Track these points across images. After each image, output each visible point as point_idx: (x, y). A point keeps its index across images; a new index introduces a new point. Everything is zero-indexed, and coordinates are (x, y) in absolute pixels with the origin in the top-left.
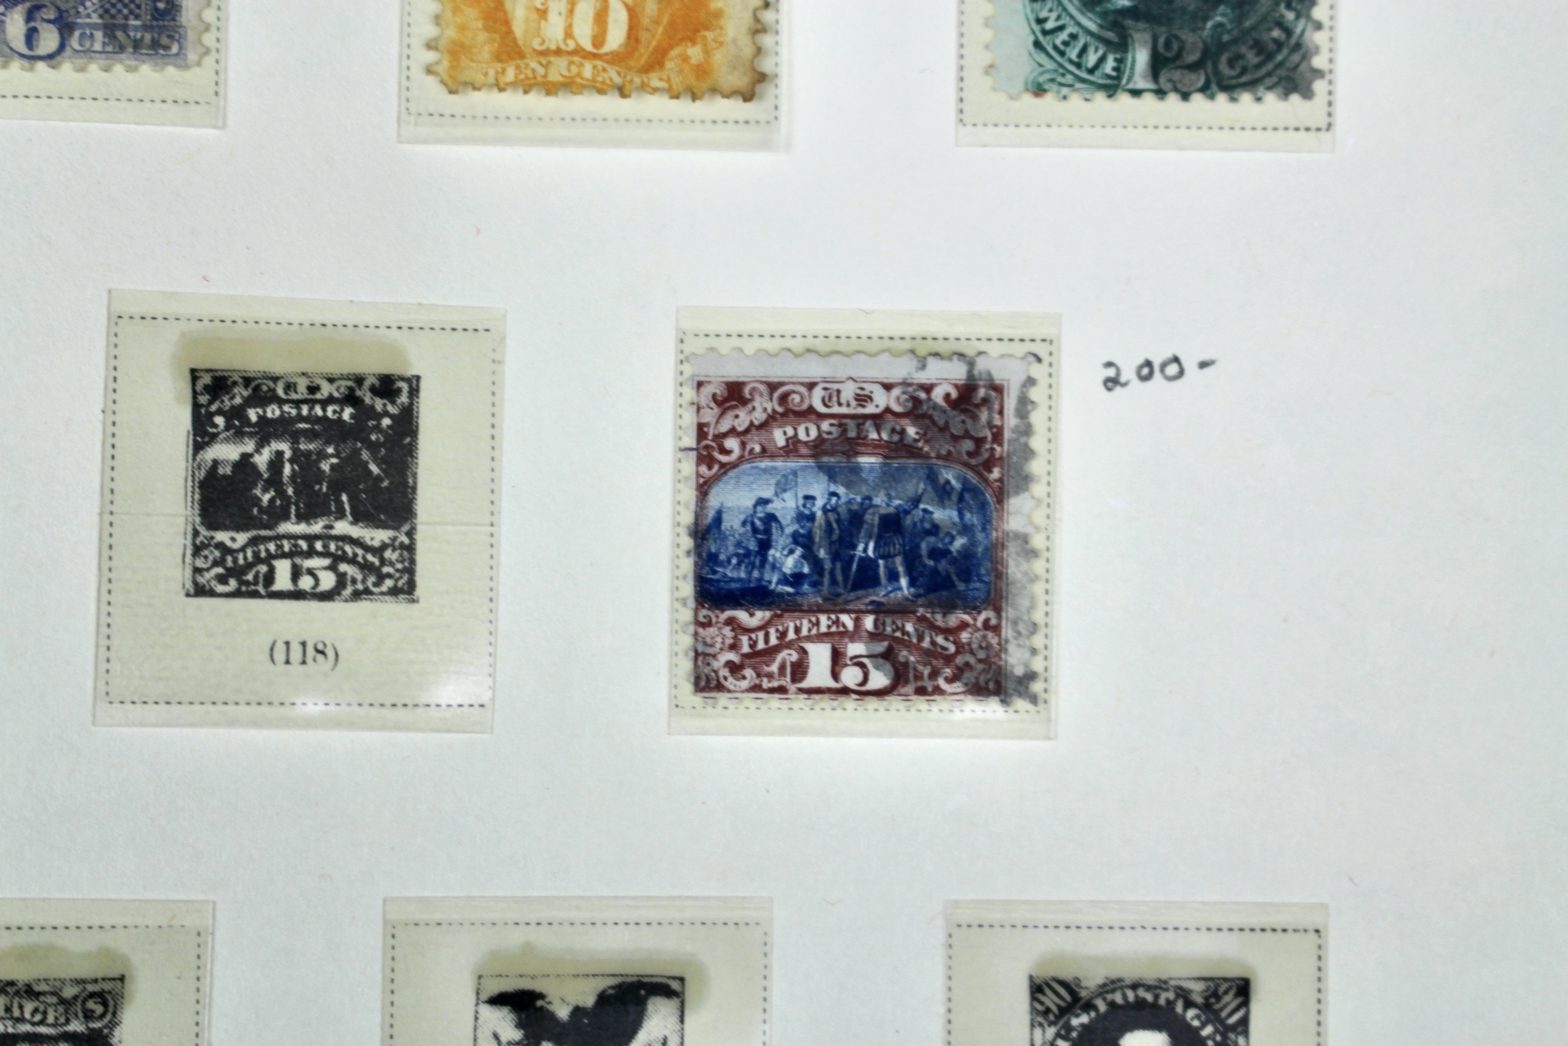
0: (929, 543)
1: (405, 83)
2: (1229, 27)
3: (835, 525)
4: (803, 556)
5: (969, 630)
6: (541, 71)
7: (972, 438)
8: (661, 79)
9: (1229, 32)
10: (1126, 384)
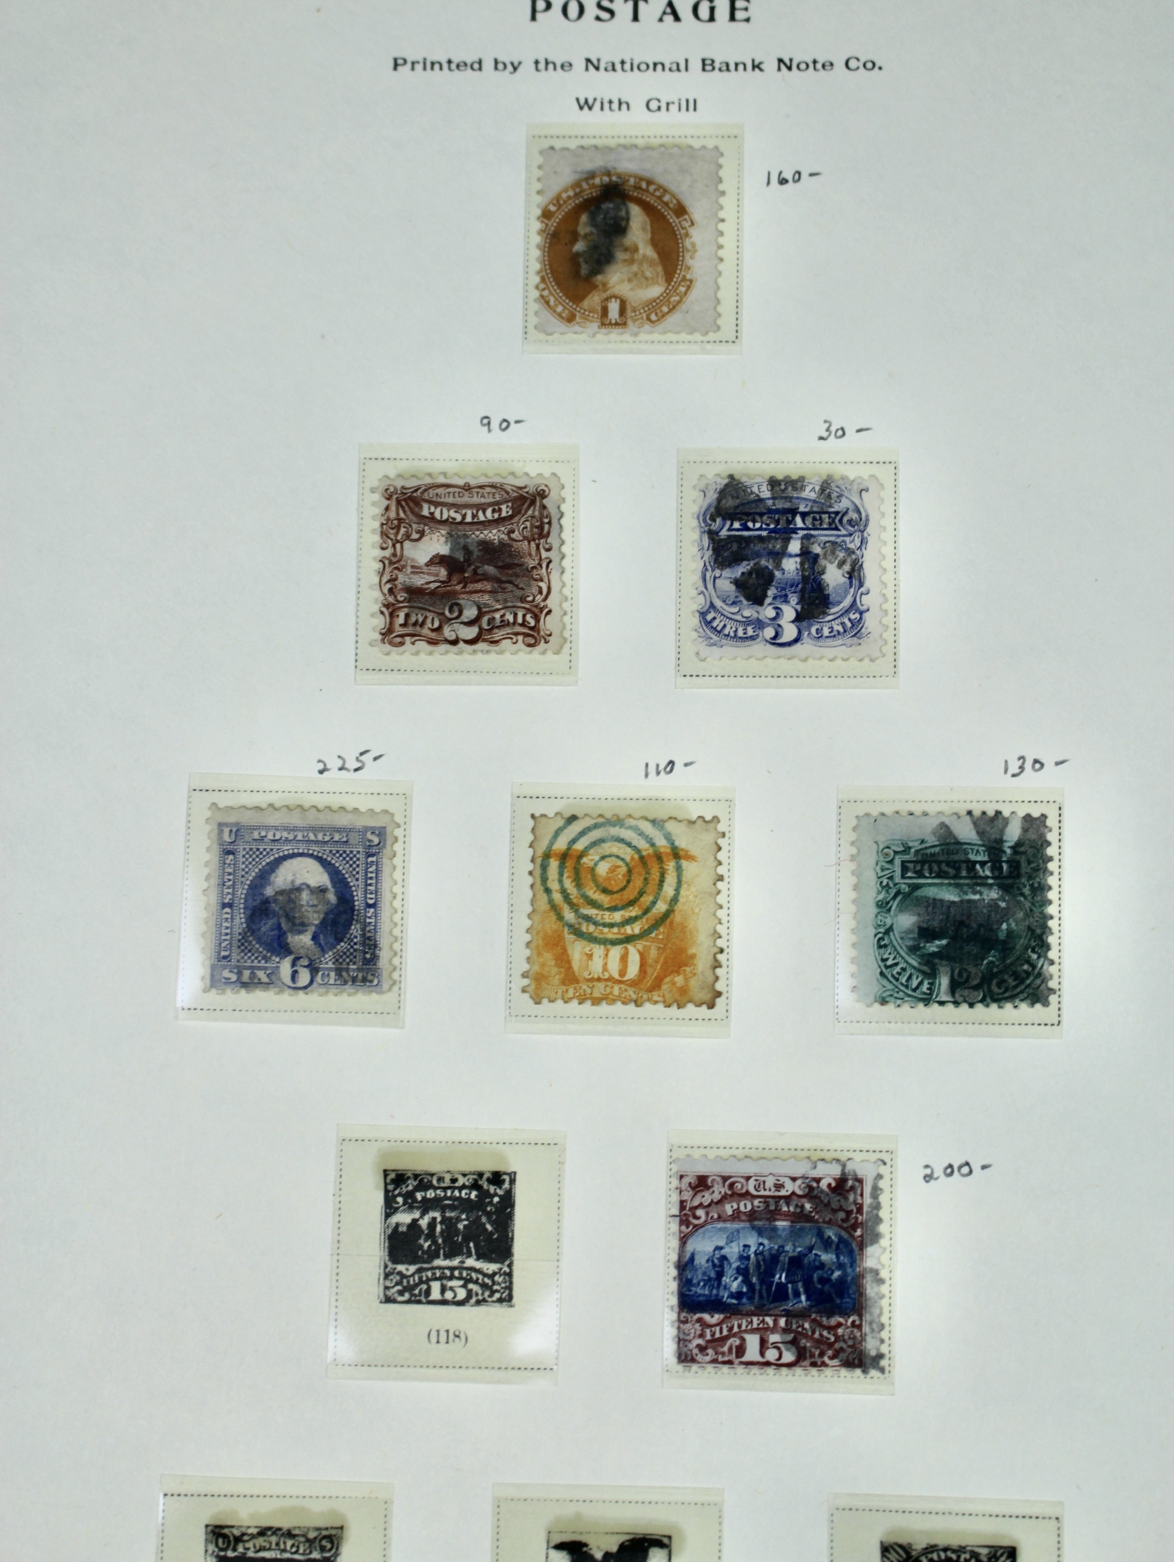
0: (818, 1274)
1: (509, 998)
2: (997, 963)
3: (762, 1263)
4: (743, 1281)
5: (843, 1327)
6: (589, 991)
7: (844, 1210)
8: (659, 996)
9: (997, 966)
10: (937, 1179)
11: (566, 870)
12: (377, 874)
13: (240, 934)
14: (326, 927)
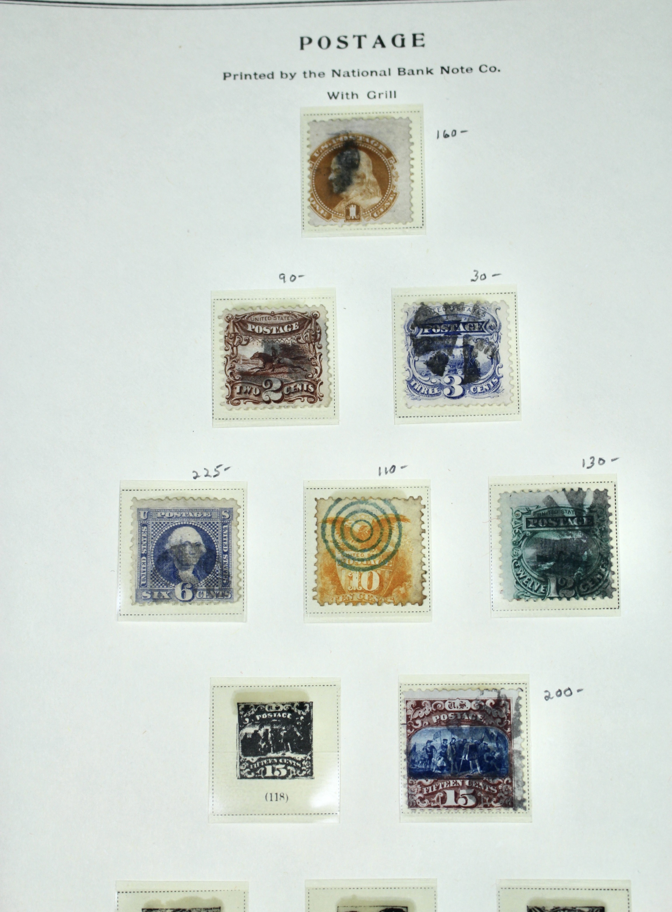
0: (486, 755)
1: (305, 603)
2: (582, 575)
3: (454, 749)
4: (444, 760)
5: (502, 784)
6: (351, 597)
7: (500, 718)
8: (391, 599)
9: (582, 576)
10: (552, 698)
11: (336, 529)
12: (228, 535)
13: (151, 571)
14: (201, 566)
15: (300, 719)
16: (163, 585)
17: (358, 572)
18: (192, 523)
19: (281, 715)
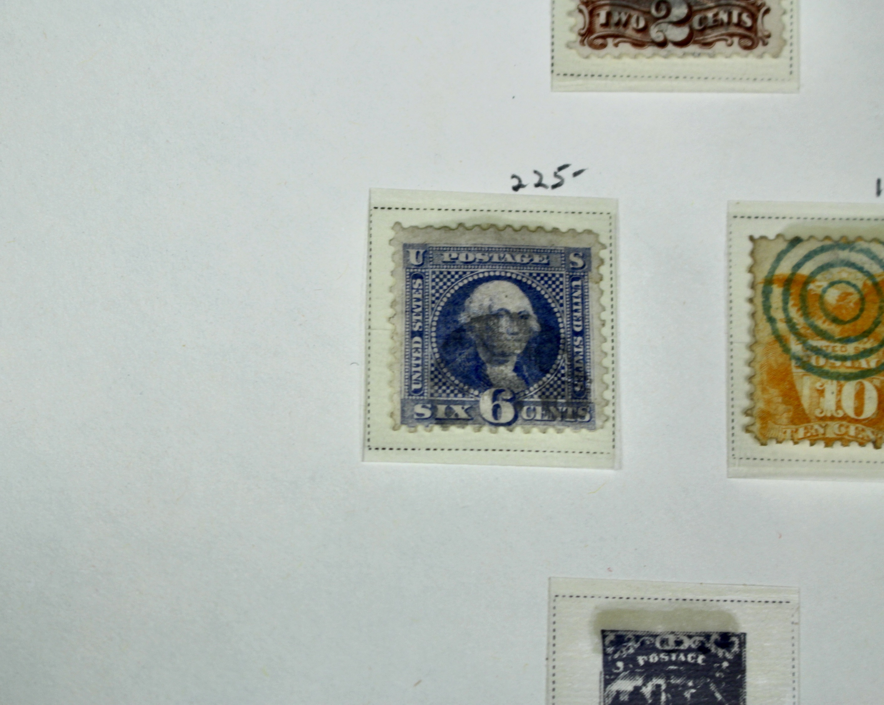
1: (730, 438)
6: (821, 431)
11: (791, 298)
12: (583, 299)
13: (432, 365)
14: (530, 357)
15: (721, 666)
16: (456, 392)
17: (835, 382)
18: (512, 273)
19: (686, 656)
